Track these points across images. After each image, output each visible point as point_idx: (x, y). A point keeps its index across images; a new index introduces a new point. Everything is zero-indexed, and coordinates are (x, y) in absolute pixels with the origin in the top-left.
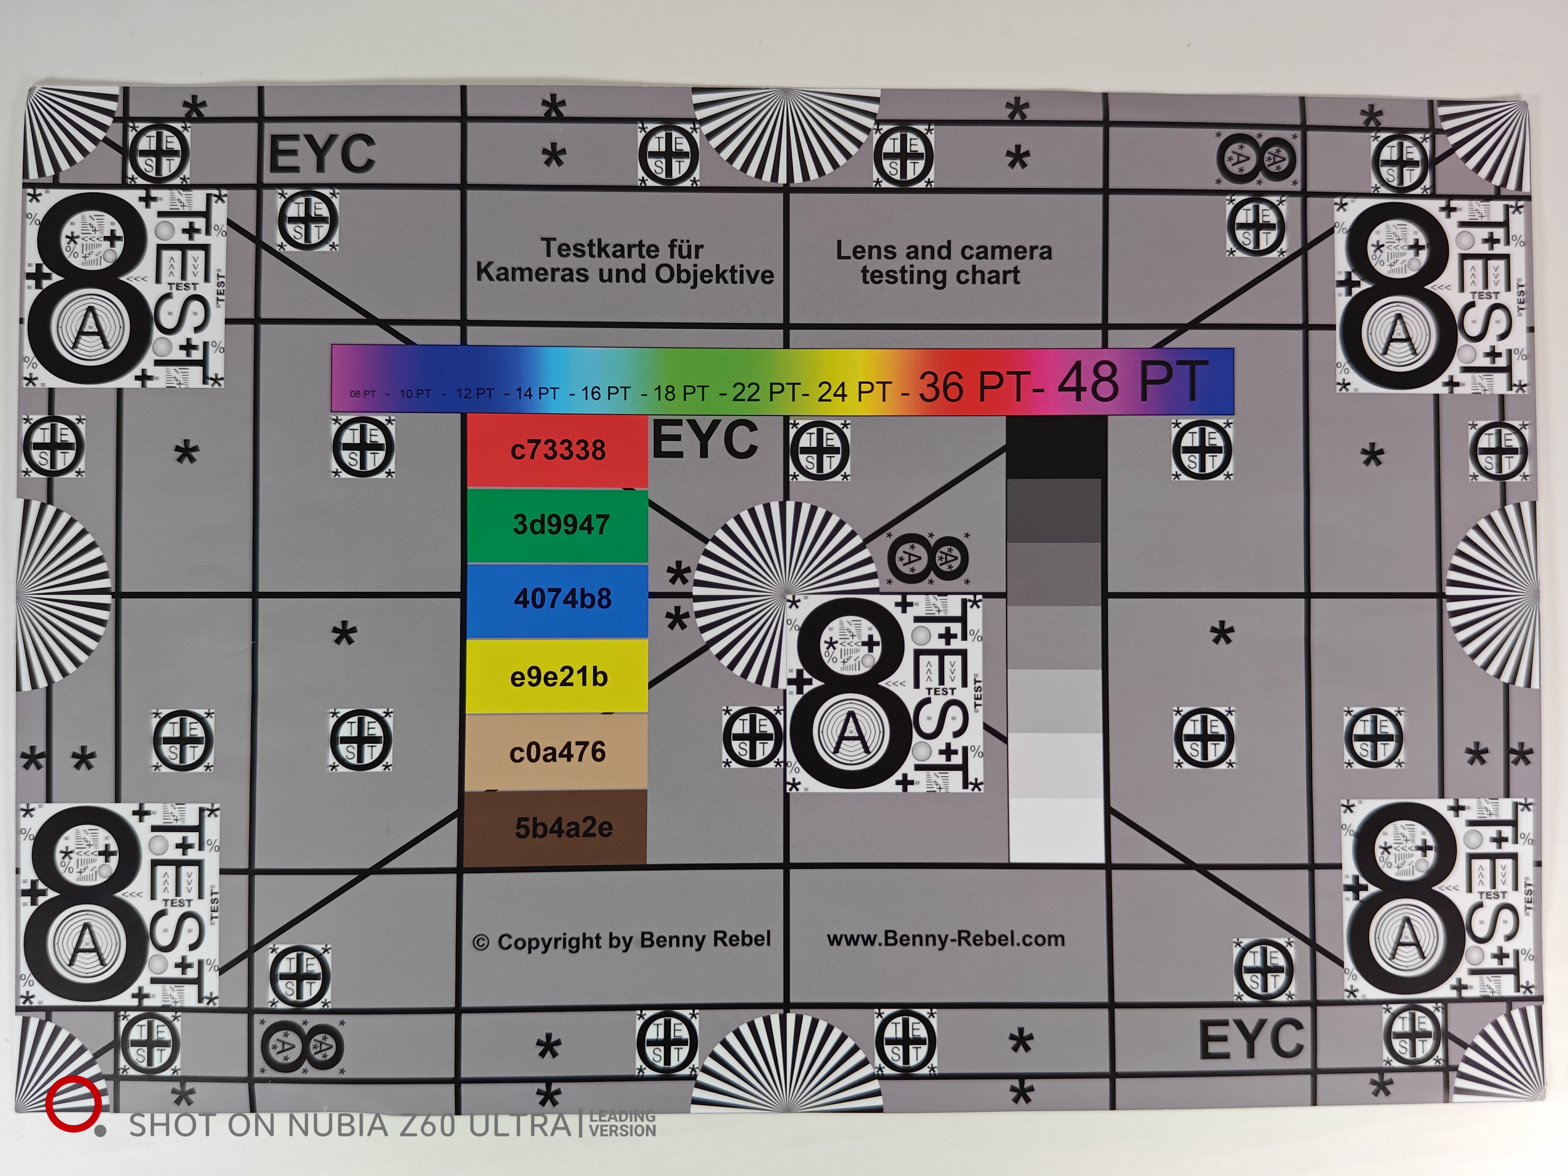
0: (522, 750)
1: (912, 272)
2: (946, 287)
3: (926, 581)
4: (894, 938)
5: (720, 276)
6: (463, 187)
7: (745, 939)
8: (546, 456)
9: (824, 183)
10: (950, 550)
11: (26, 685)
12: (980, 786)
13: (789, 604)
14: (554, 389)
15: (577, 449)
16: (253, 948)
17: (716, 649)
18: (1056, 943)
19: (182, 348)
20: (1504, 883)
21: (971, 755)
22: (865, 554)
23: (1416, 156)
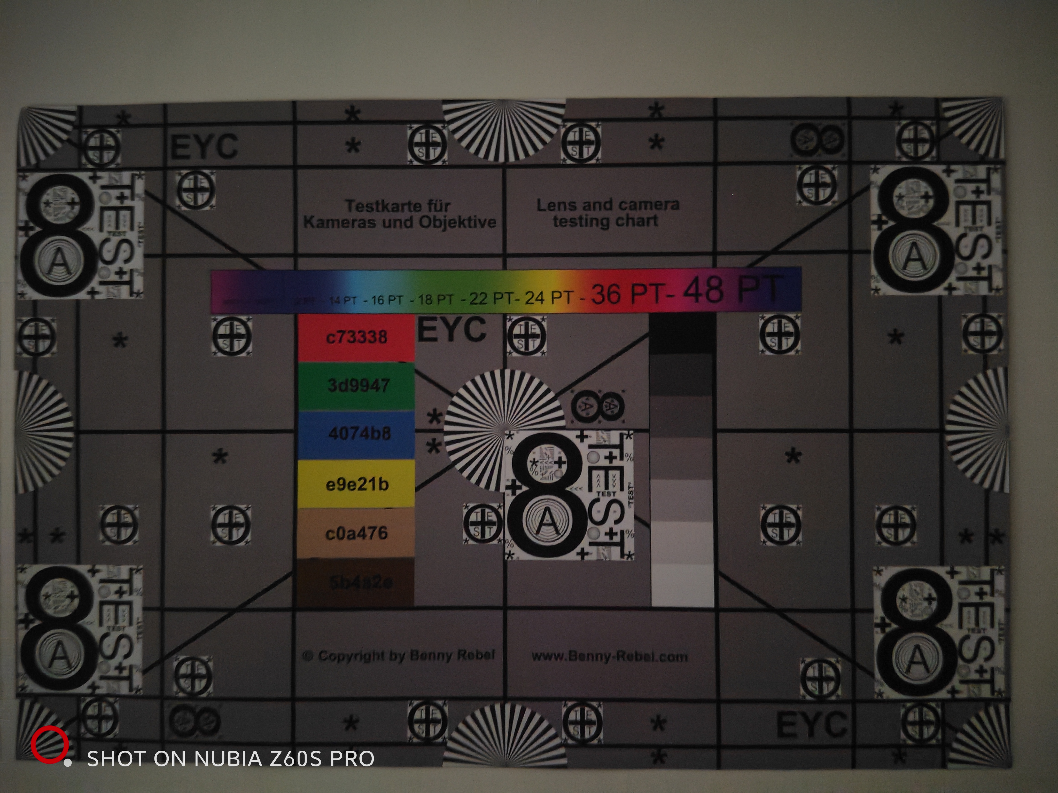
0: (333, 532)
1: (586, 220)
2: (609, 229)
3: (597, 421)
4: (575, 656)
5: (461, 223)
6: (295, 167)
7: (478, 655)
8: (349, 341)
9: (529, 162)
10: (612, 401)
11: (21, 490)
12: (632, 556)
13: (507, 437)
14: (354, 297)
15: (368, 336)
16: (164, 658)
17: (459, 466)
18: (682, 660)
19: (117, 273)
20: (984, 623)
21: (626, 536)
22: (556, 404)
23: (926, 135)
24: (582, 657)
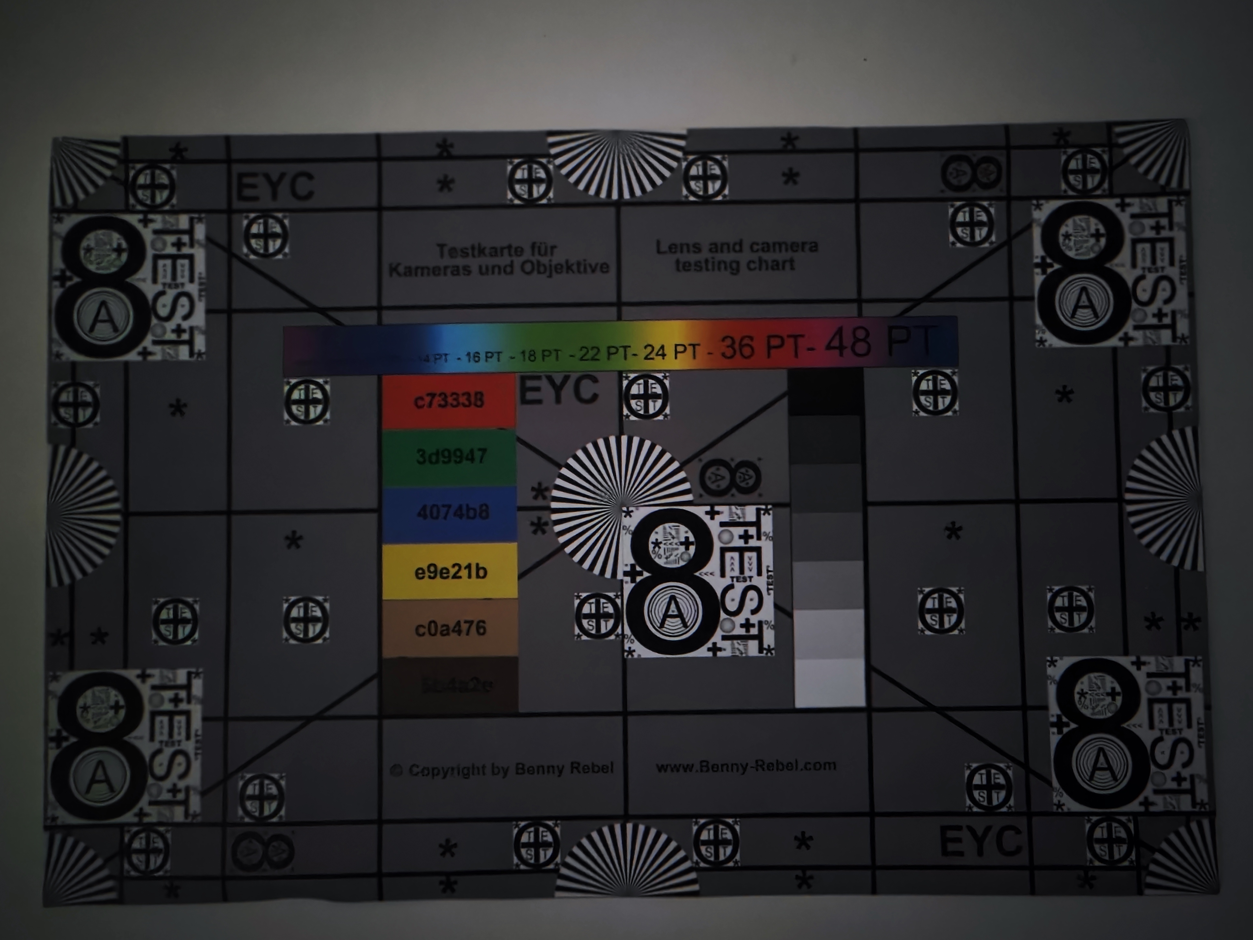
0: (423, 627)
1: (713, 263)
2: (740, 273)
3: (729, 495)
4: (707, 766)
5: (569, 268)
7: (594, 769)
8: (440, 406)
9: (646, 199)
10: (747, 471)
11: (54, 581)
12: (772, 651)
13: (624, 514)
14: (446, 355)
15: (462, 399)
16: (227, 777)
17: (568, 549)
18: (830, 768)
19: (173, 331)
20: (1180, 722)
21: (765, 628)
22: (682, 475)
23: (1097, 165)
24: (715, 768)
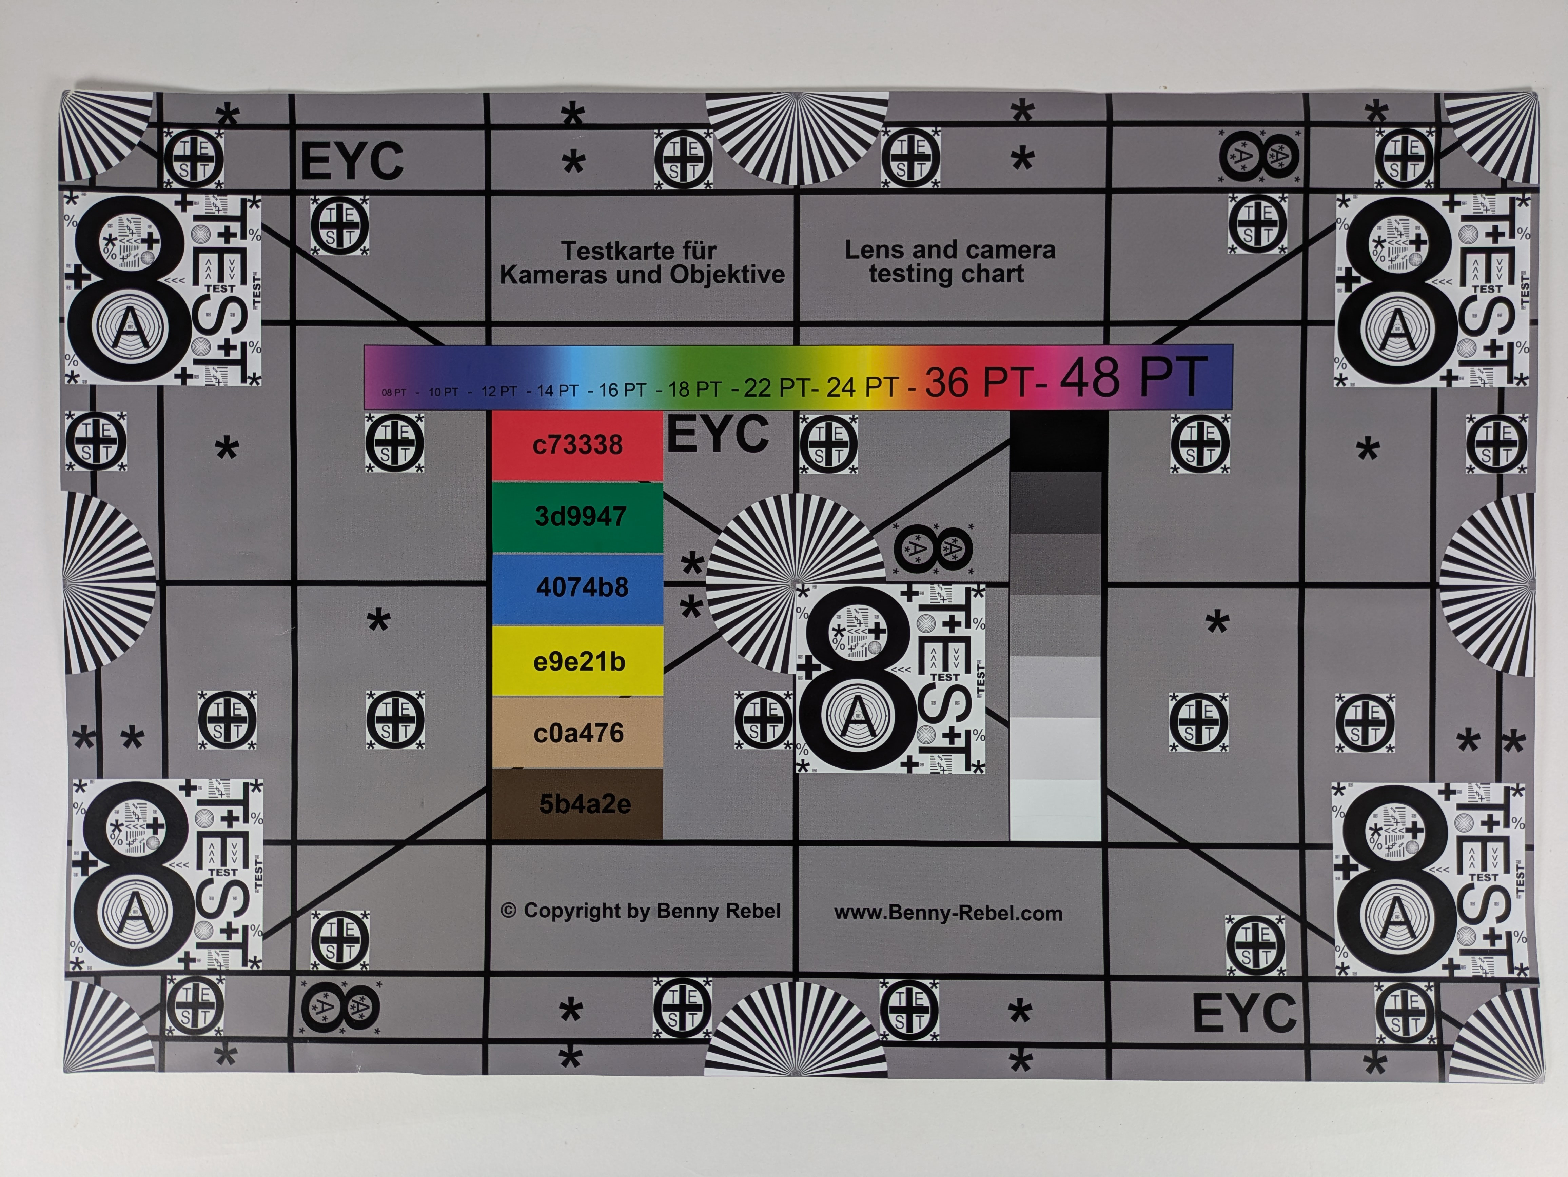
0: (544, 731)
1: (919, 271)
2: (952, 286)
3: (932, 570)
4: (898, 912)
5: (733, 275)
6: (488, 193)
7: (757, 912)
8: (566, 450)
9: (834, 185)
10: (955, 541)
11: (76, 668)
12: (982, 768)
13: (798, 593)
14: (574, 386)
15: (595, 444)
16: (296, 914)
17: (728, 636)
19: (220, 347)
20: (1495, 866)
21: (973, 737)
22: (872, 545)
23: (1421, 150)
